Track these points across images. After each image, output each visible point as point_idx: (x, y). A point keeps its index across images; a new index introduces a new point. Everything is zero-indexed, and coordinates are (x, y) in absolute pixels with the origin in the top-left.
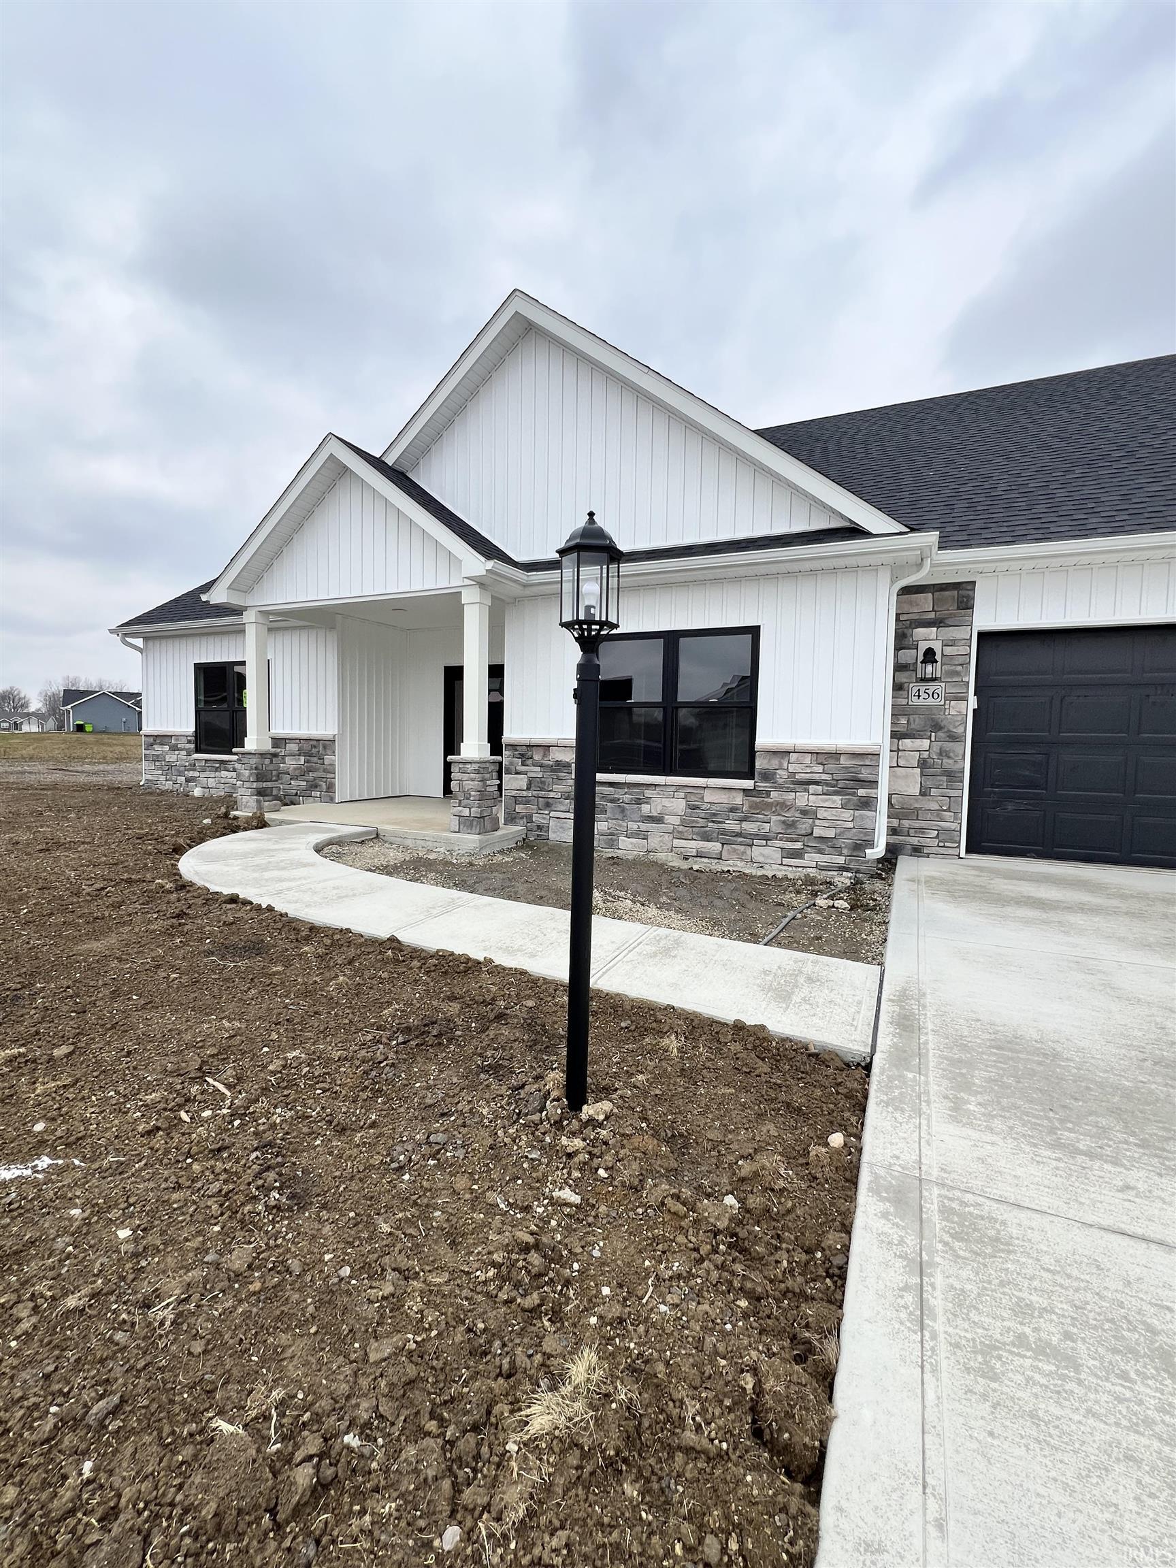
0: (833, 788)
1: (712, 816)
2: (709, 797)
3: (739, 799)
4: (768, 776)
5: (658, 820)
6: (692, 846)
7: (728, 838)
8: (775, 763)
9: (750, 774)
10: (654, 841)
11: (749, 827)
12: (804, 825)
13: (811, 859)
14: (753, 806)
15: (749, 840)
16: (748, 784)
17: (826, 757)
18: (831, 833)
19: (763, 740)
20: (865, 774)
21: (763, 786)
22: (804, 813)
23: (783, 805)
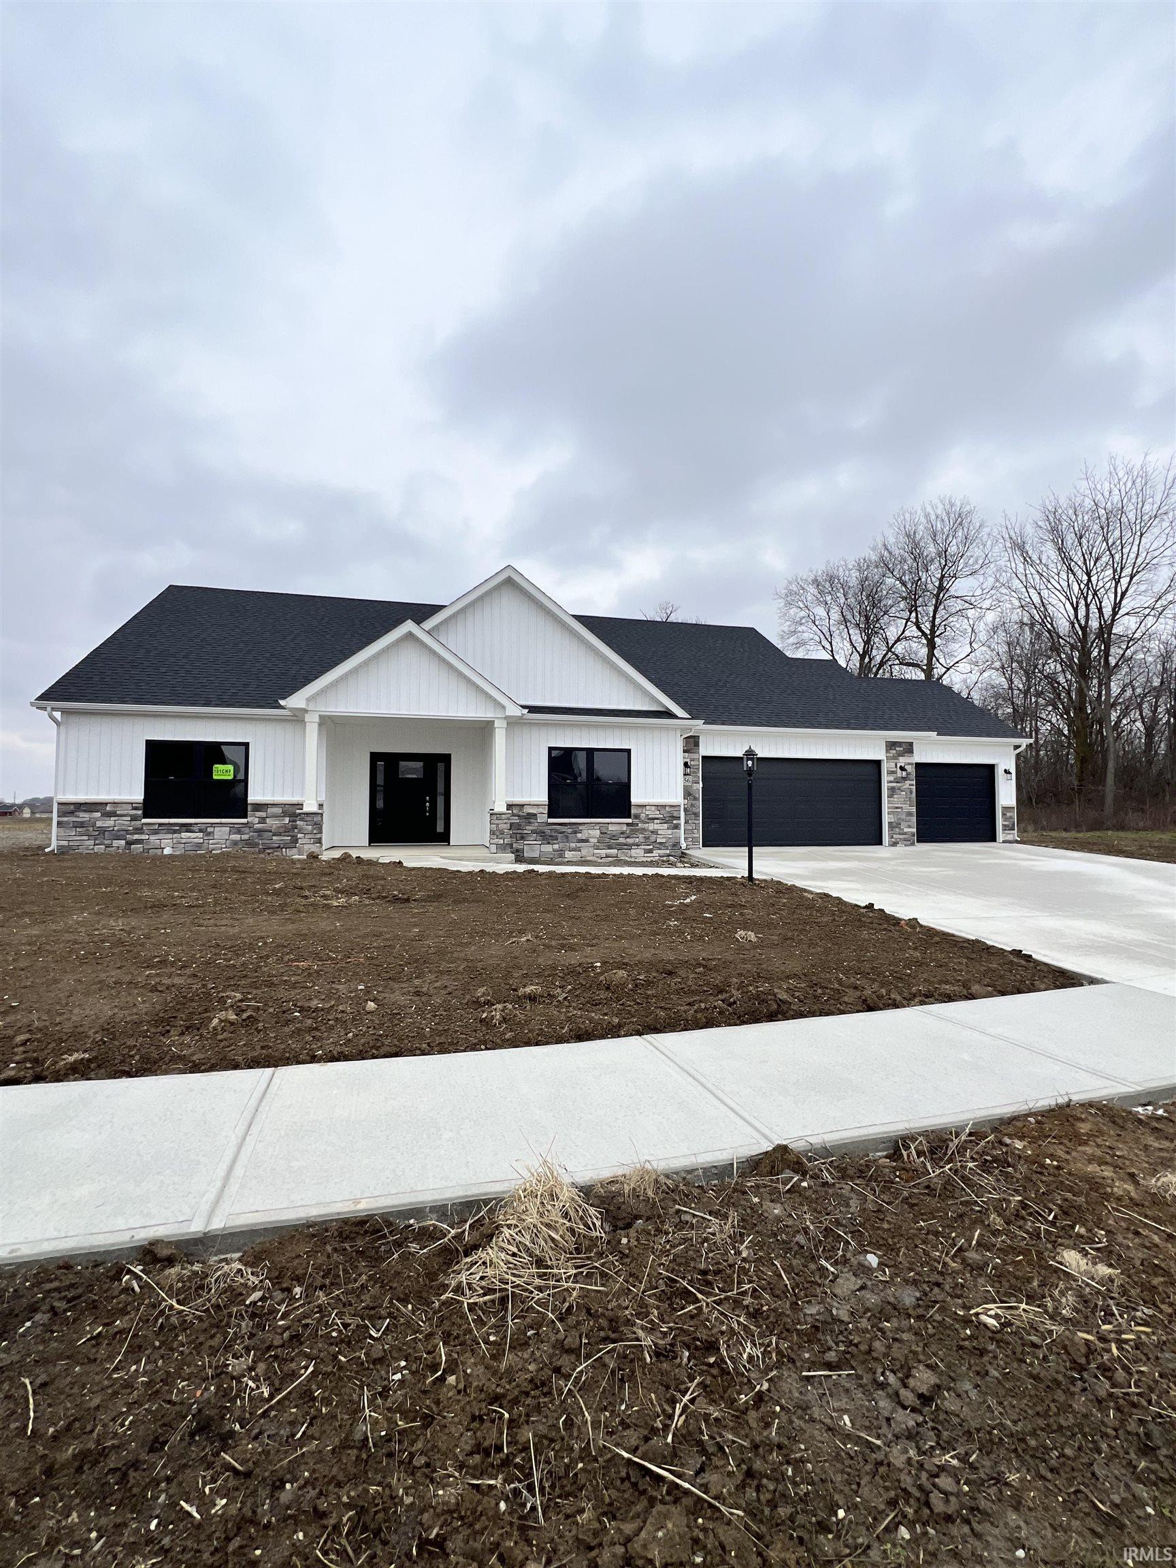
0: (664, 821)
1: (613, 837)
2: (611, 828)
3: (625, 828)
4: (637, 817)
5: (586, 841)
6: (603, 852)
7: (620, 847)
8: (639, 811)
9: (629, 817)
10: (584, 852)
11: (630, 841)
12: (653, 838)
13: (656, 853)
14: (631, 831)
15: (630, 846)
16: (629, 821)
17: (660, 807)
18: (664, 841)
19: (635, 799)
20: (675, 814)
21: (636, 821)
22: (652, 832)
23: (644, 829)
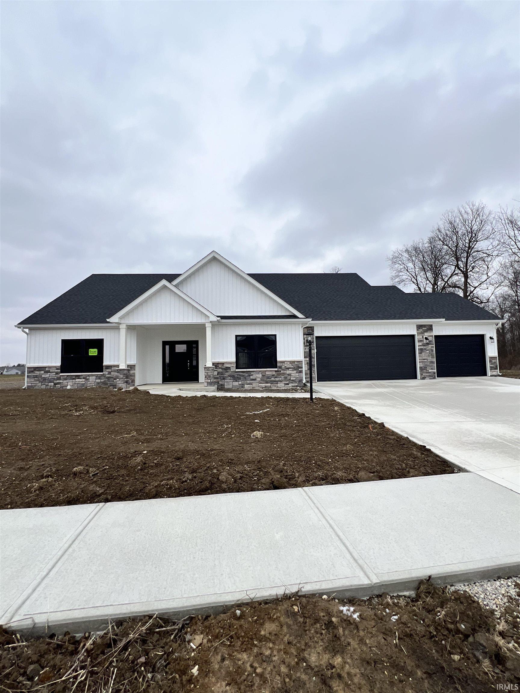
0: (294, 369)
1: (268, 378)
2: (267, 373)
3: (274, 373)
4: (280, 367)
5: (255, 380)
6: (263, 385)
7: (272, 382)
8: (281, 364)
10: (254, 385)
11: (277, 379)
12: (289, 378)
13: (291, 385)
14: (277, 374)
15: (277, 382)
16: (276, 369)
17: (292, 362)
18: (294, 379)
19: (279, 359)
20: (300, 366)
21: (280, 370)
22: (288, 375)
23: (284, 373)
